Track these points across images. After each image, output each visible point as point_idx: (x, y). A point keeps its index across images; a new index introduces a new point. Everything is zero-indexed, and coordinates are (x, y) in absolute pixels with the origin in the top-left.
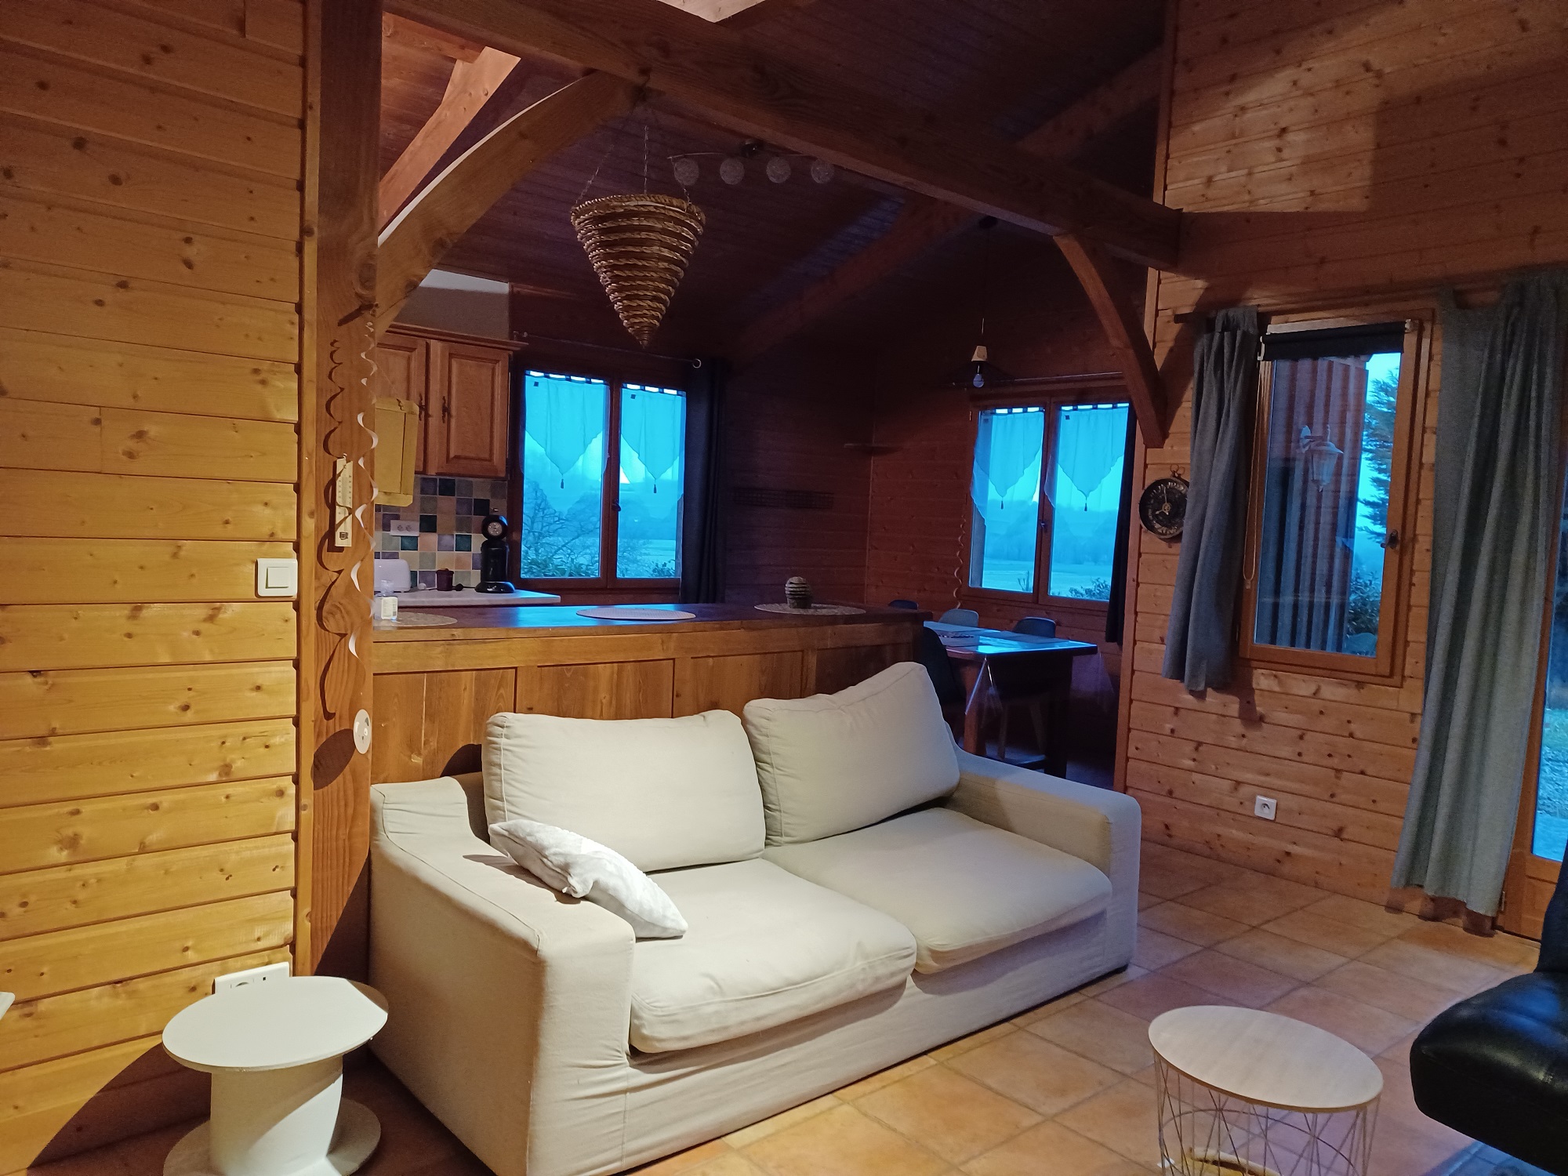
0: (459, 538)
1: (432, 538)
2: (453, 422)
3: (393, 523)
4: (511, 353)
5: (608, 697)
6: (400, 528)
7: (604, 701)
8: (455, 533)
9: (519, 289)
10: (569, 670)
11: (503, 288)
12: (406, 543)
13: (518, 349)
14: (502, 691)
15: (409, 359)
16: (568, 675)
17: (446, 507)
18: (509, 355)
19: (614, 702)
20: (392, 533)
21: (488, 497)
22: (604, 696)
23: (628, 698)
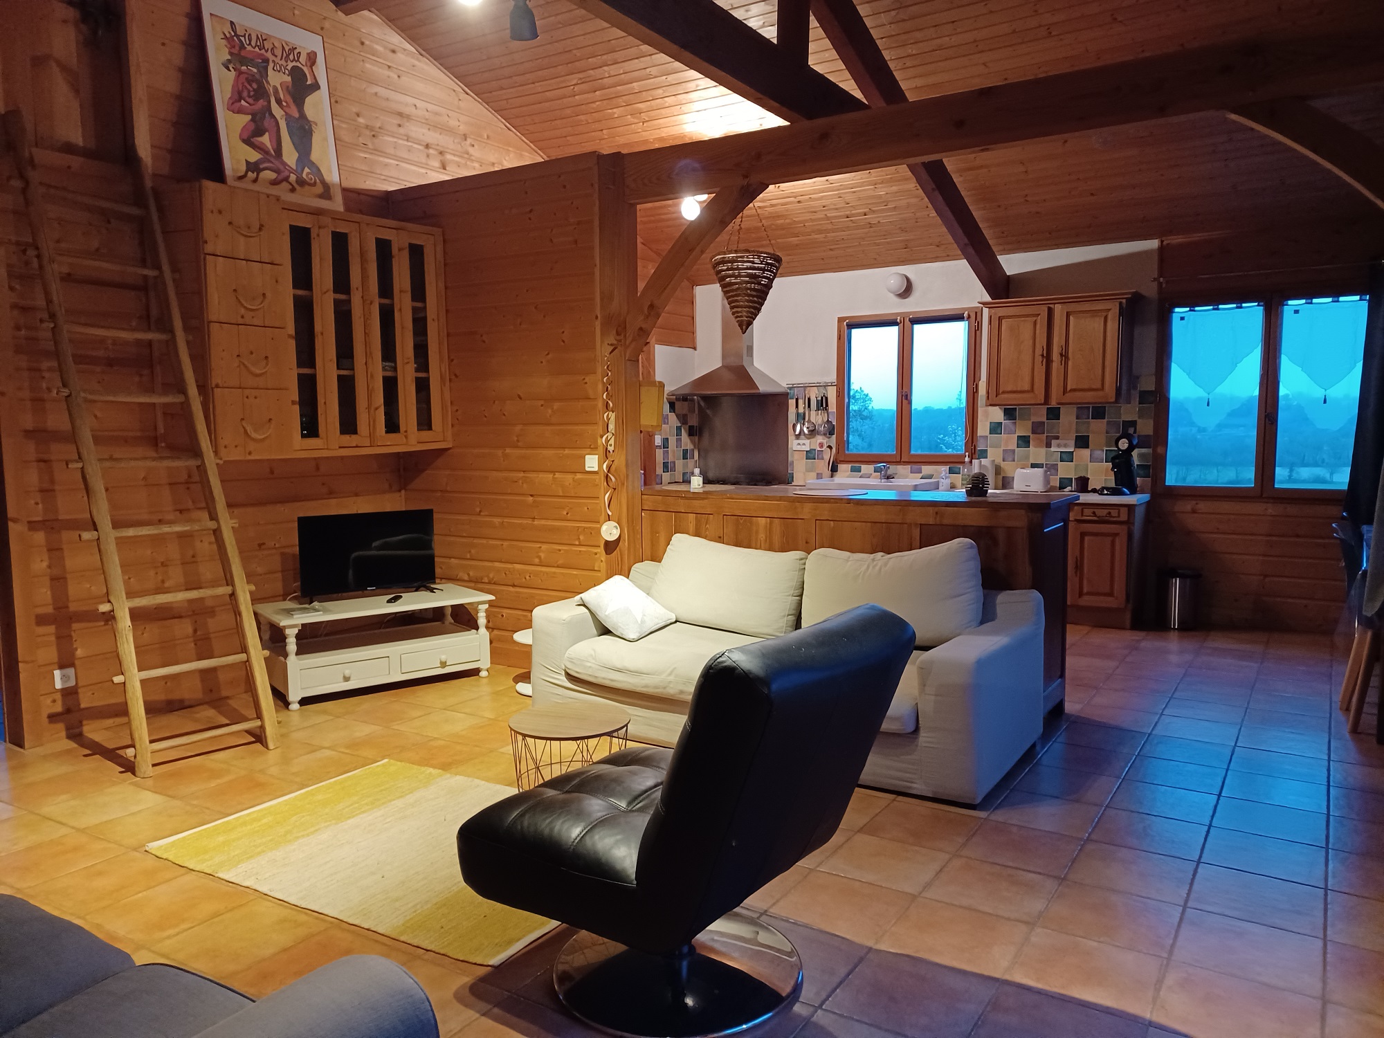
0: (1108, 452)
1: (1085, 453)
2: (1070, 363)
3: (1054, 442)
4: (1124, 301)
5: (764, 537)
6: (1059, 446)
7: (762, 539)
8: (1105, 449)
9: (1169, 242)
10: (741, 519)
11: (1153, 244)
12: (1064, 456)
13: (1130, 296)
14: (707, 526)
15: (1035, 323)
16: (741, 522)
17: (1097, 428)
18: (1121, 304)
19: (768, 541)
20: (1053, 449)
21: (1136, 419)
22: (762, 536)
23: (777, 539)
